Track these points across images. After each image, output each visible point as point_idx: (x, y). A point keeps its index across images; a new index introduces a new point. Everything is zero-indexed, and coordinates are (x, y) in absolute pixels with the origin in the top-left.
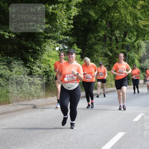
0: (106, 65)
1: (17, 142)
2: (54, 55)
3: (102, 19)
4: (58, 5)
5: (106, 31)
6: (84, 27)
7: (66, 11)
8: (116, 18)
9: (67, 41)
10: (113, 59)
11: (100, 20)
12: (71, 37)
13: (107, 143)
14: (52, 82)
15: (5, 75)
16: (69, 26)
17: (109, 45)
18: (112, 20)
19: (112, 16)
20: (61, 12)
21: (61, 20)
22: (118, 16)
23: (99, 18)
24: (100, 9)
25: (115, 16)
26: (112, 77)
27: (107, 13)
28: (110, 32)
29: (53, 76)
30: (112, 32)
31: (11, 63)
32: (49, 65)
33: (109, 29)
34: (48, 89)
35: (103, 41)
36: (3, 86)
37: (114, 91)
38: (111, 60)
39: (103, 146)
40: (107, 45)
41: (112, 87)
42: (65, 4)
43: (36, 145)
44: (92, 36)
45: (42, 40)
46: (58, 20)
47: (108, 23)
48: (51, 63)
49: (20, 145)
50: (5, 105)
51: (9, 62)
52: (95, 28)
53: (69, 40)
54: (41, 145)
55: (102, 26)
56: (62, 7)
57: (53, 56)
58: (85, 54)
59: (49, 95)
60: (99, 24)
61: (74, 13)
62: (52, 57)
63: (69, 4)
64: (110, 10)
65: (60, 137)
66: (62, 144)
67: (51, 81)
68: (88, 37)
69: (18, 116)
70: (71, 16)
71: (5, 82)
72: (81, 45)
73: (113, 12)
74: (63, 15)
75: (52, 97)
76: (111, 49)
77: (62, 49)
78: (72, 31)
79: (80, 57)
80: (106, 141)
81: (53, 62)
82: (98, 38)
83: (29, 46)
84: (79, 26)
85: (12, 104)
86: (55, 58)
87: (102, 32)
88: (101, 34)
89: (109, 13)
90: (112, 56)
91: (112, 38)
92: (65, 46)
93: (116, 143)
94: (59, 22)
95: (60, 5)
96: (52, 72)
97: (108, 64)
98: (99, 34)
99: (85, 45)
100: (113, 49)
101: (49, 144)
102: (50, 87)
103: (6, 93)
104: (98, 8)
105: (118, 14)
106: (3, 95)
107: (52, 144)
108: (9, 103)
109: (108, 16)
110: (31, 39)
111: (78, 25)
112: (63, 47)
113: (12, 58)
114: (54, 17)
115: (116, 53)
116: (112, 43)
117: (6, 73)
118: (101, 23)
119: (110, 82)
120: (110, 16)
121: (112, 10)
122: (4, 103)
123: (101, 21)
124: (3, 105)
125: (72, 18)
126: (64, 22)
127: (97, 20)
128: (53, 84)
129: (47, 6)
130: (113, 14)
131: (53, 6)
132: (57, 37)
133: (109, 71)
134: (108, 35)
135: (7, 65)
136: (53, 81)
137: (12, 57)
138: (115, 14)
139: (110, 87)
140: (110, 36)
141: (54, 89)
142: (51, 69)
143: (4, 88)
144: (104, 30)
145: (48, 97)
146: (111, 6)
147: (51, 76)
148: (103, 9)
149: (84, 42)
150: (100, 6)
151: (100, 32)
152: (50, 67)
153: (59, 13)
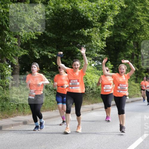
0: (133, 78)
1: (58, 142)
2: (90, 69)
3: (130, 40)
4: (93, 29)
5: (133, 50)
6: (115, 47)
7: (99, 33)
8: (142, 39)
9: (101, 59)
10: (139, 73)
11: (128, 40)
12: (104, 55)
13: (133, 143)
14: (88, 93)
15: (49, 87)
16: (102, 45)
17: (136, 61)
18: (138, 41)
19: (138, 38)
20: (95, 34)
21: (95, 41)
22: (143, 37)
23: (128, 39)
24: (128, 32)
25: (141, 38)
26: (139, 88)
27: (134, 35)
28: (137, 51)
29: (89, 87)
30: (138, 51)
31: (54, 77)
32: (86, 78)
33: (136, 48)
34: (85, 98)
35: (131, 58)
36: (47, 95)
37: (140, 100)
38: (138, 74)
39: (130, 146)
40: (134, 62)
41: (138, 97)
42: (99, 28)
43: (75, 144)
44: (122, 54)
45: (80, 57)
46: (92, 41)
47: (135, 44)
48: (87, 77)
49: (61, 144)
50: (49, 112)
51: (53, 75)
52: (124, 48)
53: (103, 57)
54: (78, 145)
55: (130, 46)
56: (96, 31)
57: (90, 71)
58: (116, 69)
59: (86, 103)
60: (127, 44)
61: (107, 35)
62: (88, 72)
63: (102, 28)
64: (137, 33)
65: (94, 138)
66: (95, 143)
67: (87, 91)
68: (118, 55)
69: (59, 120)
70: (104, 37)
71: (49, 92)
72: (113, 62)
73: (139, 34)
74: (97, 37)
75: (88, 105)
76: (138, 65)
77: (97, 65)
78: (105, 50)
79: (111, 72)
80: (133, 141)
81: (89, 75)
82: (127, 56)
83: (68, 63)
84: (111, 46)
85: (55, 111)
86: (91, 72)
87: (130, 50)
88: (129, 52)
89: (136, 35)
90: (139, 71)
91: (138, 56)
92: (99, 63)
93: (141, 143)
94: (93, 43)
95: (95, 29)
96: (88, 84)
97: (135, 77)
98: (128, 52)
99: (116, 61)
100: (140, 65)
101: (85, 144)
102: (87, 97)
103: (50, 101)
104: (127, 31)
105: (143, 36)
106: (47, 103)
107: (87, 144)
108: (53, 110)
109: (135, 38)
110: (70, 57)
111: (109, 45)
112: (98, 64)
113: (55, 73)
114: (90, 39)
115: (142, 68)
116: (138, 60)
117: (50, 85)
118: (129, 43)
119: (137, 93)
120: (136, 38)
121: (138, 33)
122: (48, 110)
123: (130, 42)
124: (48, 111)
125: (105, 39)
126: (98, 42)
127: (126, 41)
128: (89, 94)
129: (84, 30)
130: (139, 36)
131: (89, 30)
132: (92, 55)
133: (136, 83)
134: (135, 53)
135: (50, 78)
136: (89, 91)
137: (55, 71)
138: (141, 36)
139: (137, 97)
140: (137, 54)
141: (90, 98)
142: (87, 81)
143: (49, 97)
144: (132, 49)
145: (85, 105)
146: (138, 29)
147: (87, 87)
148: (131, 31)
149: (115, 59)
150: (128, 29)
151: (129, 51)
152: (86, 80)
153: (94, 35)
